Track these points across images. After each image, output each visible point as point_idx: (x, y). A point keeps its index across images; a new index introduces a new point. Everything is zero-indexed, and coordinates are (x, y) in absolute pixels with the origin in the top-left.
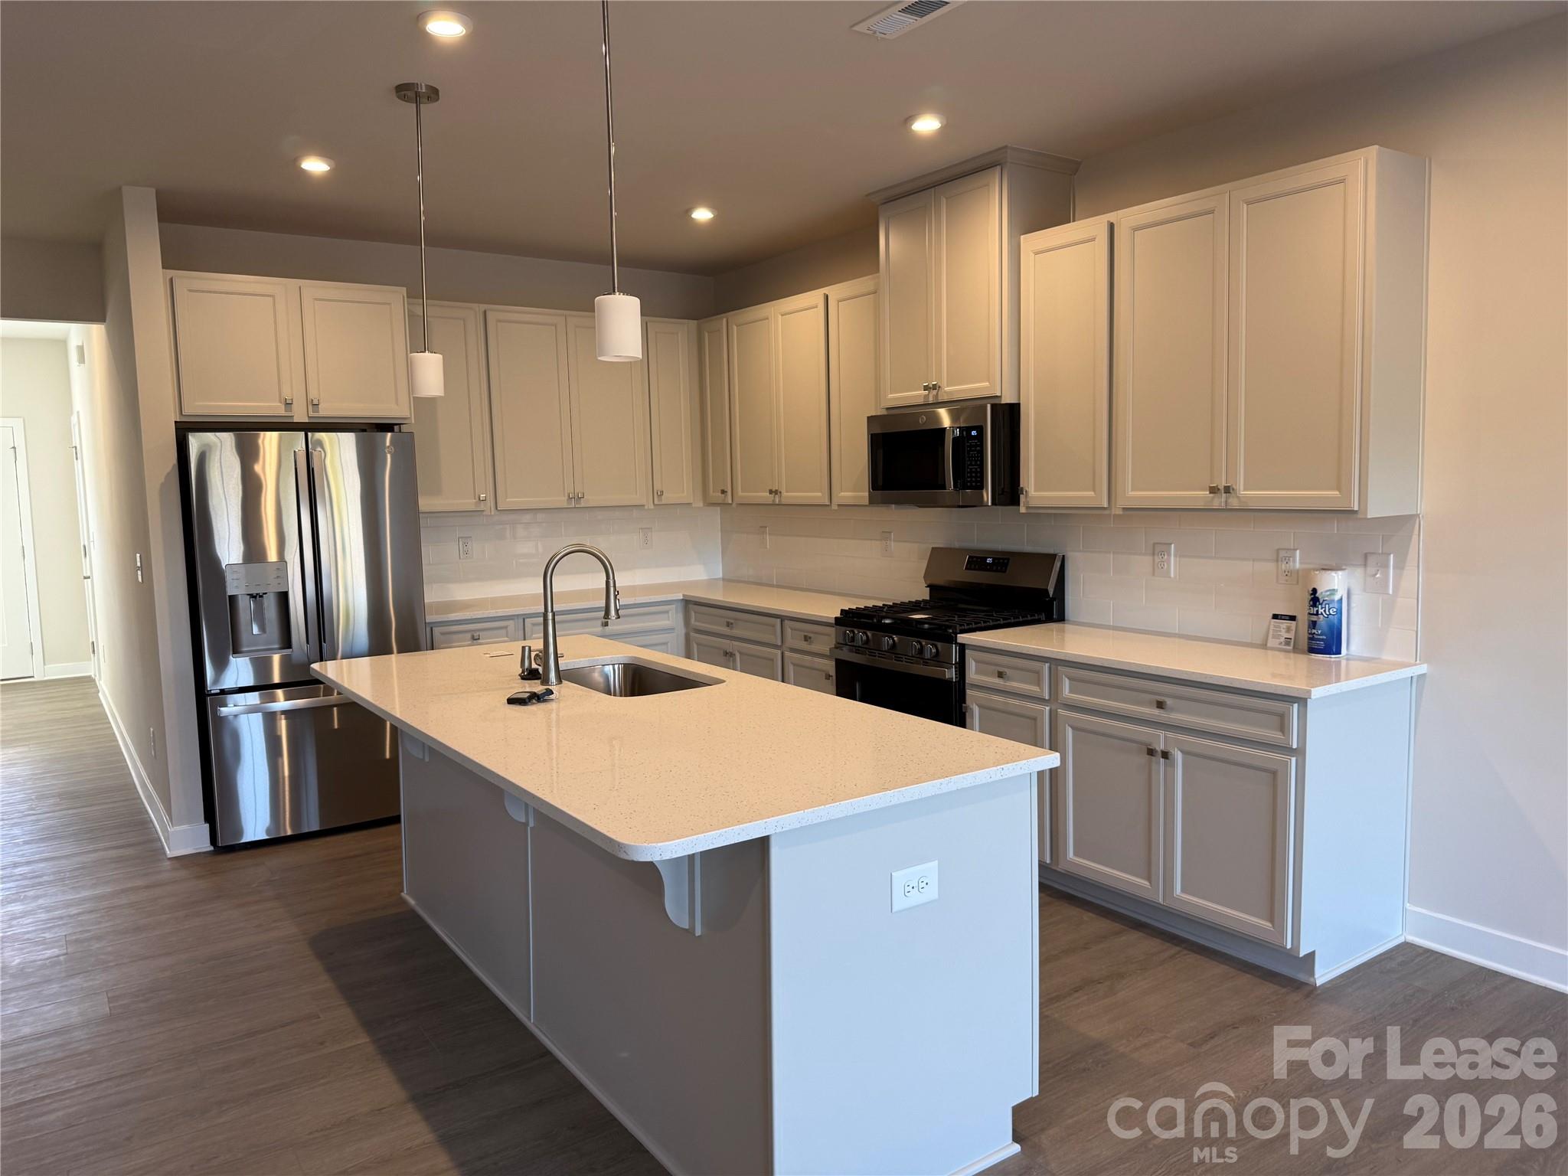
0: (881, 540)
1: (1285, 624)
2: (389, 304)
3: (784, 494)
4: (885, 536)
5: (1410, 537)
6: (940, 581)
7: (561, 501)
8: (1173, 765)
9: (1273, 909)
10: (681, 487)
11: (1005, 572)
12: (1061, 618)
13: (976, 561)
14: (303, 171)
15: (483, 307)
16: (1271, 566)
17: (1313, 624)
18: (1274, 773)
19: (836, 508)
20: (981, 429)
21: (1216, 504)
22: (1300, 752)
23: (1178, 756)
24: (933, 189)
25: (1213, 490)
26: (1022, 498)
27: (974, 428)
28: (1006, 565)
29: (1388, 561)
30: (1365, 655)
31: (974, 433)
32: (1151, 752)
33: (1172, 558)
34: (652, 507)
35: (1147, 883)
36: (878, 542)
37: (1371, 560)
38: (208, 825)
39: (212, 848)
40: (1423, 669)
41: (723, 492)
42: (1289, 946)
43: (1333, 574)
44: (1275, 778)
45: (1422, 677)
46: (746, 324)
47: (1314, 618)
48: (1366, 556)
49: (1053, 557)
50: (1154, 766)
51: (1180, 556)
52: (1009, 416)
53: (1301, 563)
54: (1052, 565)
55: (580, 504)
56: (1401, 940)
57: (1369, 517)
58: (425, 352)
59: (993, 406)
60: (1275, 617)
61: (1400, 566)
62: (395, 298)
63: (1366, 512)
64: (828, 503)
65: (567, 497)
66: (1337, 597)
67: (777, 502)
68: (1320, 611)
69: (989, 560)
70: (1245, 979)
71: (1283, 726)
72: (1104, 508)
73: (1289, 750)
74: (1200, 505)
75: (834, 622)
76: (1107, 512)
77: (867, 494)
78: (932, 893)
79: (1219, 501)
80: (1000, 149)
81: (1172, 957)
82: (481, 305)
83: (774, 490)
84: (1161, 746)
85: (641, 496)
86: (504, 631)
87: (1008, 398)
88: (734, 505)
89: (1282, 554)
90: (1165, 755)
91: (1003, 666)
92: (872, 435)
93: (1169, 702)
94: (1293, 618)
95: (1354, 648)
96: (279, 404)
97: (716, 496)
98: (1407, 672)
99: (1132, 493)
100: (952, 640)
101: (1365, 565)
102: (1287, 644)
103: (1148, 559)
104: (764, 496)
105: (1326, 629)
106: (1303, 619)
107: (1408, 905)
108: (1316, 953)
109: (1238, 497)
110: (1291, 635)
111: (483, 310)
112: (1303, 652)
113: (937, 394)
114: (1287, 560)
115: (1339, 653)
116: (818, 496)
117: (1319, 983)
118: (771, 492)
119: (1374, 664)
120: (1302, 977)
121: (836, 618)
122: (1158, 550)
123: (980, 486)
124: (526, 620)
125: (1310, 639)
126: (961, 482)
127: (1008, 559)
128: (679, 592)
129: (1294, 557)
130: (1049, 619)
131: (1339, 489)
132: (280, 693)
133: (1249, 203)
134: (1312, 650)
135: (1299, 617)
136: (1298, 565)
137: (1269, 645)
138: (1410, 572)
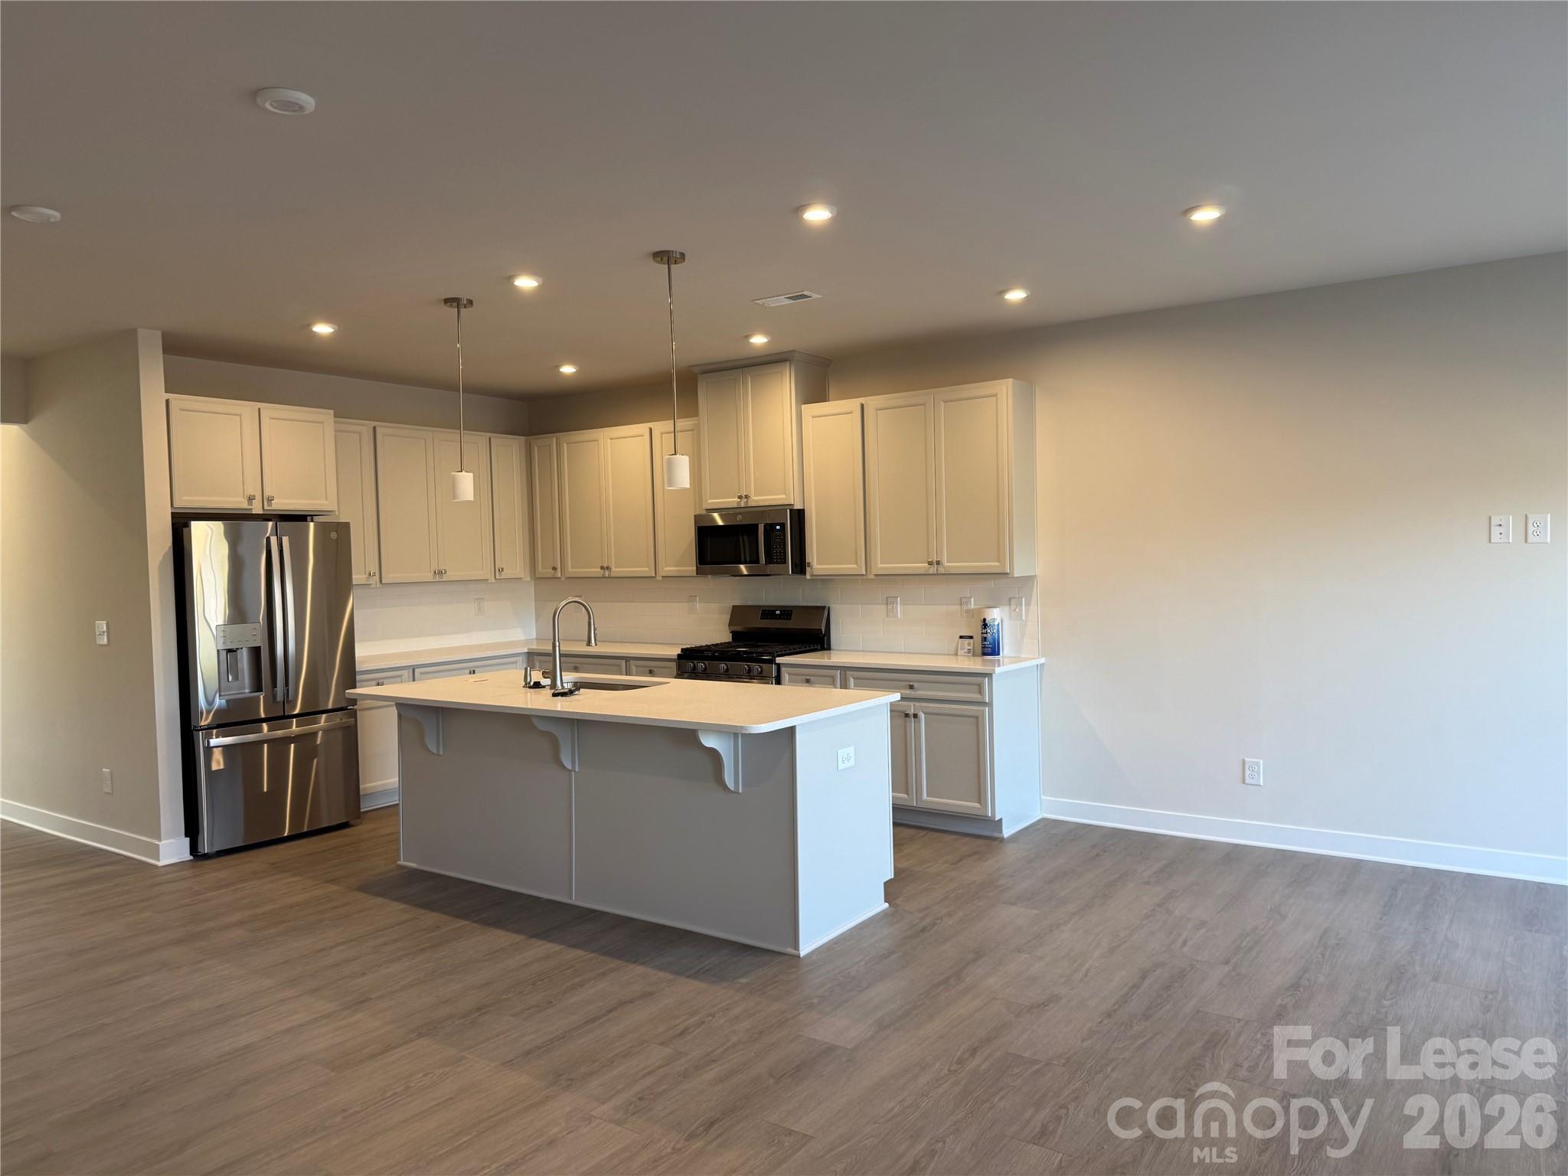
0: (688, 602)
1: (967, 641)
2: (323, 423)
3: (613, 569)
4: (691, 599)
5: (1032, 589)
6: (738, 628)
7: (429, 576)
8: (919, 722)
9: (980, 797)
10: (516, 565)
11: (790, 619)
12: (829, 648)
13: (768, 613)
14: (315, 332)
15: (373, 423)
16: (957, 608)
17: (985, 639)
18: (977, 718)
19: (660, 578)
20: (783, 525)
21: (931, 571)
22: (990, 704)
23: (922, 716)
24: (741, 370)
25: (930, 563)
26: (808, 569)
27: (778, 524)
28: (791, 615)
29: (1022, 601)
30: (1012, 655)
31: (778, 527)
32: (907, 715)
33: (899, 605)
34: (494, 581)
35: (906, 796)
36: (686, 604)
37: (1013, 602)
38: (188, 839)
39: (192, 858)
40: (1042, 660)
41: (554, 569)
42: (990, 815)
43: (994, 610)
44: (977, 720)
45: (1042, 665)
46: (575, 443)
47: (985, 635)
48: (1010, 599)
49: (823, 608)
50: (908, 723)
51: (904, 604)
52: (799, 516)
53: (974, 605)
54: (821, 612)
55: (442, 578)
56: (1040, 817)
57: (1015, 576)
58: (461, 471)
59: (791, 510)
60: (961, 637)
61: (1028, 604)
62: (327, 416)
63: (1013, 574)
64: (654, 575)
65: (433, 573)
66: (996, 623)
67: (607, 575)
68: (989, 631)
69: (778, 612)
70: (966, 839)
71: (980, 691)
72: (863, 575)
73: (984, 704)
74: (922, 572)
75: (676, 657)
76: (865, 577)
77: (695, 568)
78: (852, 763)
79: (933, 570)
80: (791, 351)
81: (924, 835)
82: (372, 422)
83: (605, 566)
84: (912, 712)
85: (487, 573)
86: (400, 679)
87: (798, 506)
88: (563, 579)
89: (964, 600)
90: (915, 716)
91: (808, 675)
92: (699, 528)
93: (916, 685)
94: (971, 637)
95: (1005, 652)
96: (243, 499)
97: (543, 570)
98: (1034, 662)
99: (880, 566)
100: (771, 662)
101: (1010, 605)
102: (969, 652)
103: (884, 607)
104: (596, 571)
105: (991, 641)
106: (978, 638)
107: (1043, 797)
108: (1003, 820)
109: (944, 567)
110: (971, 647)
111: (373, 426)
112: (978, 656)
113: (747, 501)
114: (967, 603)
115: (999, 655)
116: (646, 570)
117: (1005, 836)
118: (602, 568)
119: (1017, 659)
120: (996, 835)
121: (678, 655)
122: (889, 601)
123: (784, 562)
124: (416, 670)
125: (982, 647)
126: (770, 560)
127: (792, 611)
128: (525, 647)
129: (970, 601)
130: (823, 649)
131: (999, 561)
132: (265, 726)
133: (945, 402)
134: (984, 654)
135: (975, 637)
136: (973, 606)
137: (959, 654)
138: (1033, 607)
